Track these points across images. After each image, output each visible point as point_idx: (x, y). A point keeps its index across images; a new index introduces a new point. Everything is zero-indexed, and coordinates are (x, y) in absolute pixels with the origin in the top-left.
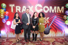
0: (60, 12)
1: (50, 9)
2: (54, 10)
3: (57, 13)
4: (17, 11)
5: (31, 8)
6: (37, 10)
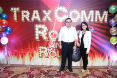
0: (101, 21)
1: (82, 16)
2: (89, 18)
3: (95, 23)
4: (23, 20)
5: (47, 14)
6: (58, 18)
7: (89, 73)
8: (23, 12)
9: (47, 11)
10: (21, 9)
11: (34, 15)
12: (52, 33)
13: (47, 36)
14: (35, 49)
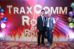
0: (63, 13)
1: (51, 10)
2: (55, 11)
3: (59, 14)
4: (15, 13)
5: (29, 9)
6: (36, 12)
7: (56, 46)
8: (14, 8)
9: (29, 8)
10: (13, 7)
11: (21, 10)
12: (33, 21)
13: (30, 23)
14: (22, 31)
